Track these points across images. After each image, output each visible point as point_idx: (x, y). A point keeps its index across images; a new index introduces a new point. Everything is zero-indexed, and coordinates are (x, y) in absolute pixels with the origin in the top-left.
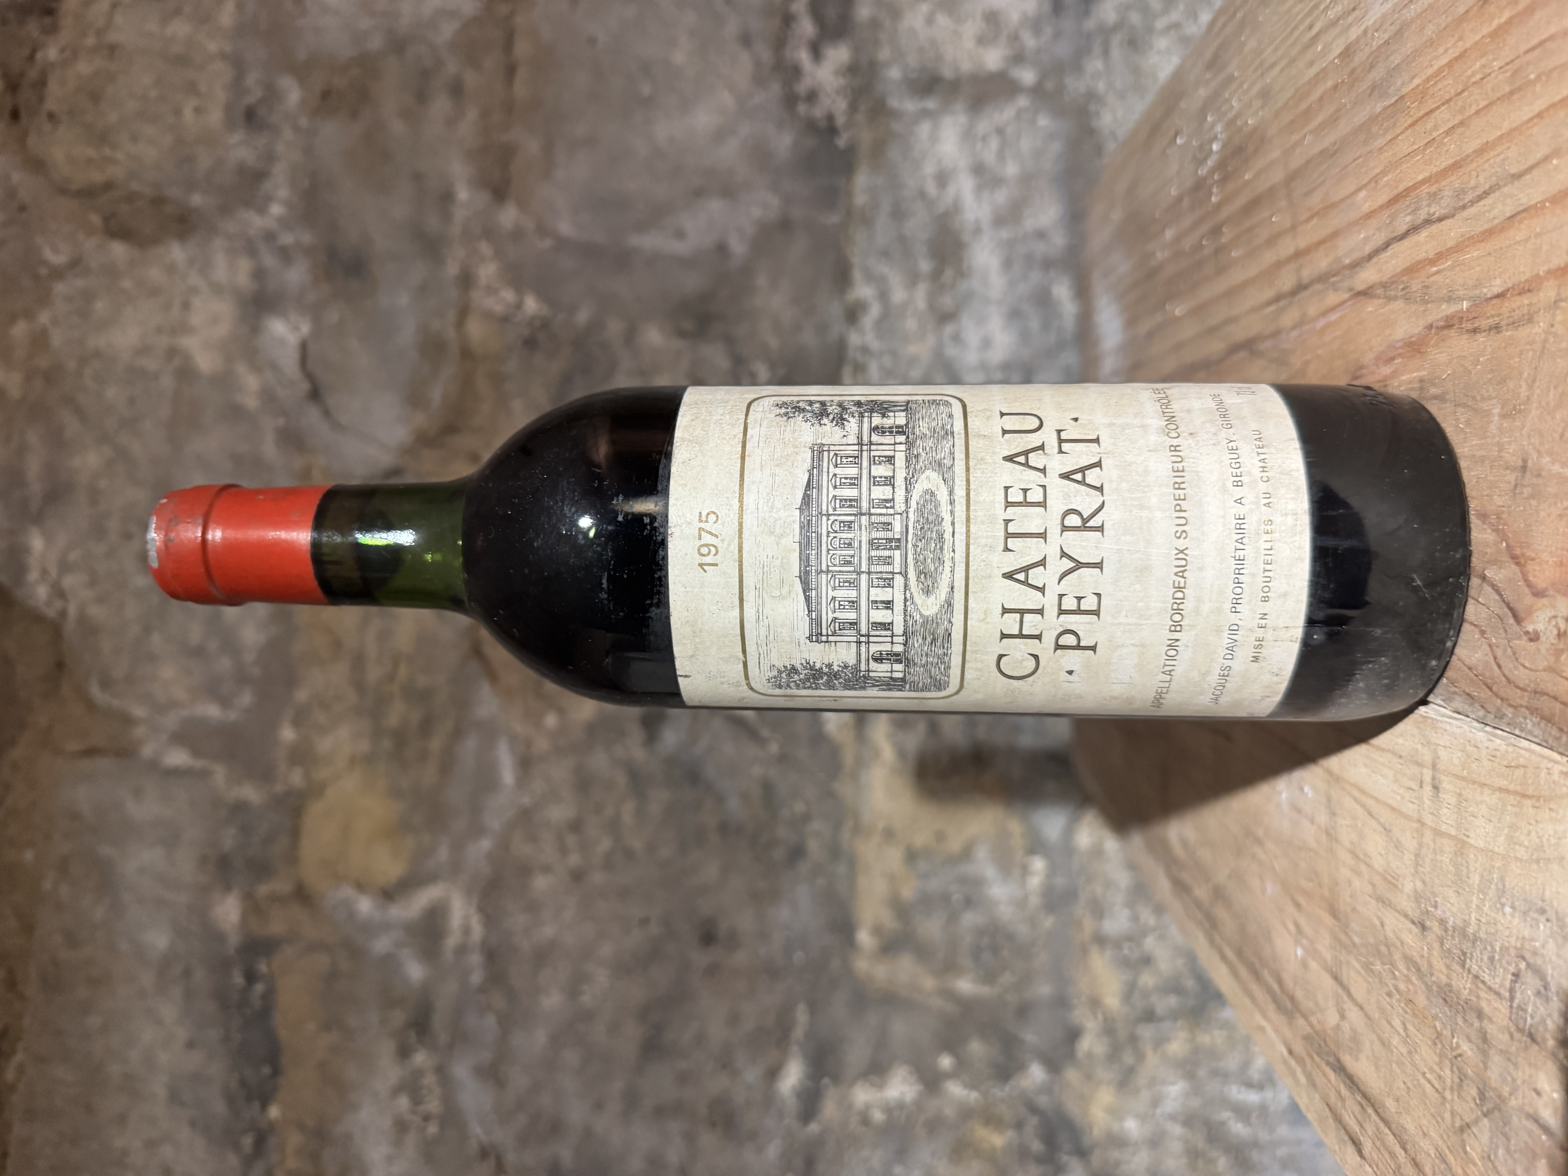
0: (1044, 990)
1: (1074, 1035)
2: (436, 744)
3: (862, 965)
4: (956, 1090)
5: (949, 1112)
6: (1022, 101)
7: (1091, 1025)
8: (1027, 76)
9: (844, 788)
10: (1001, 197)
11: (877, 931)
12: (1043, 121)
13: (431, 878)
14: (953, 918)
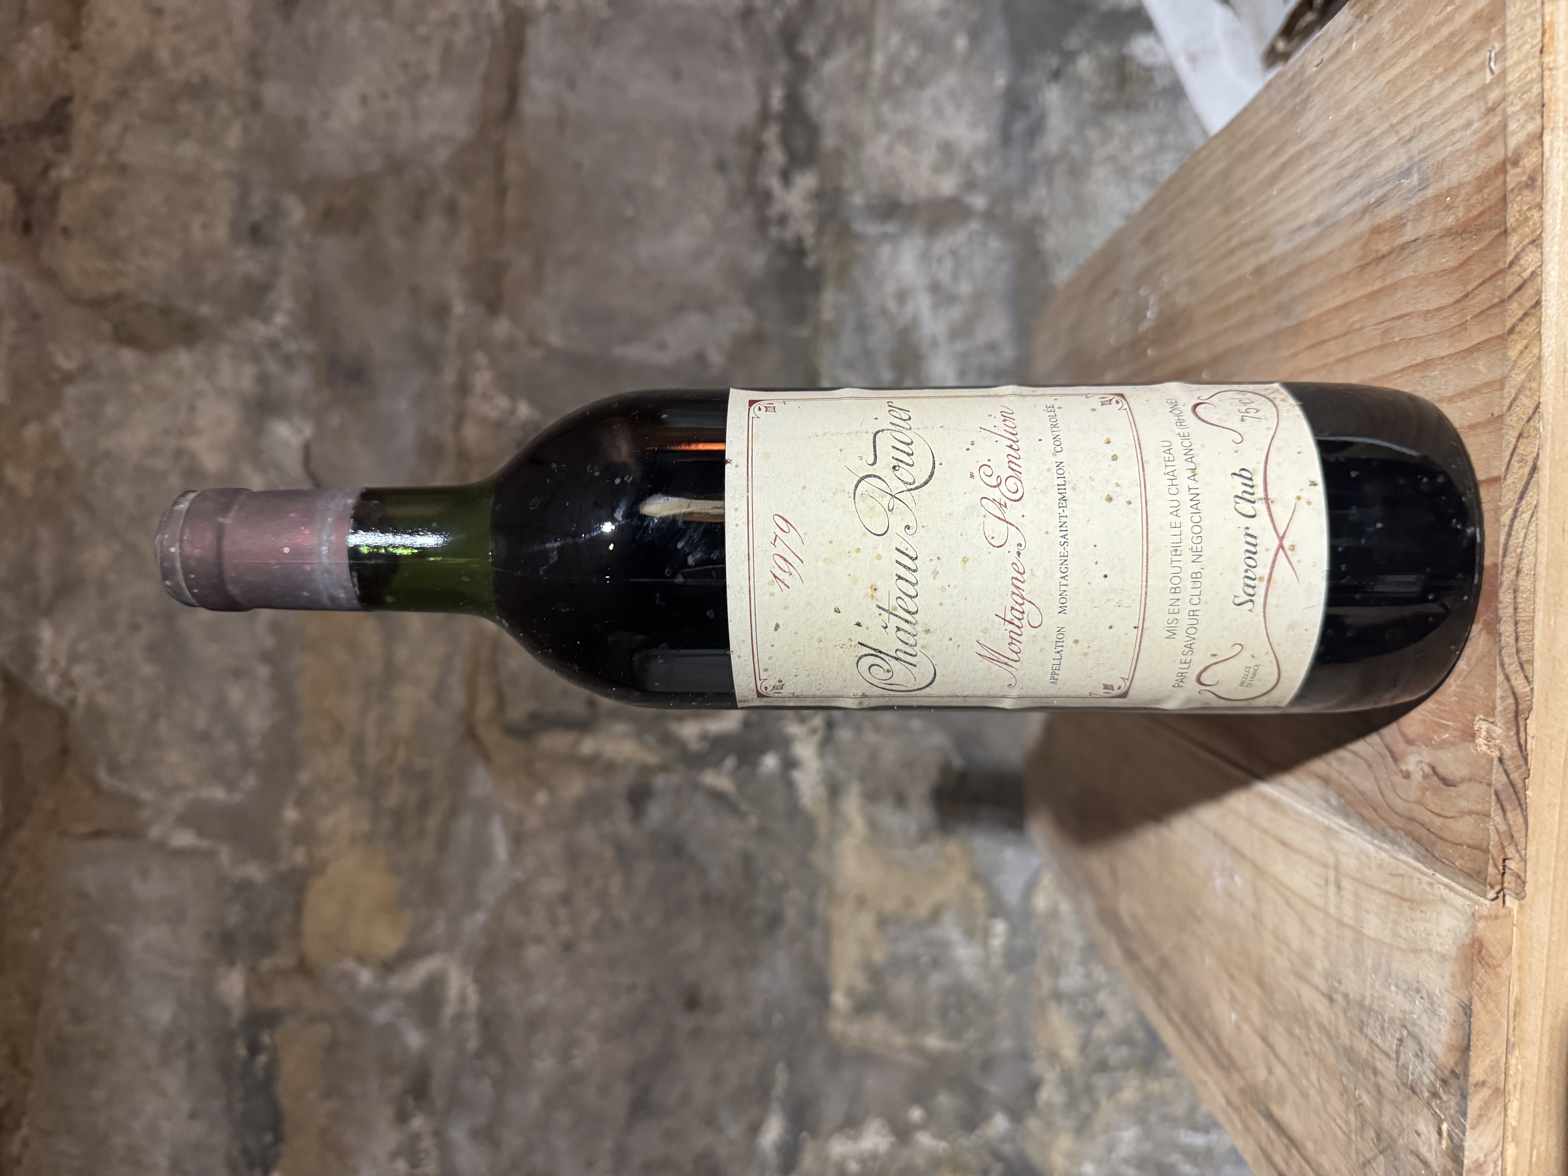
0: (1006, 1044)
1: (1034, 1086)
2: (432, 823)
3: (837, 1025)
4: (925, 1140)
5: (920, 1161)
6: (975, 225)
7: (1051, 1076)
8: (979, 202)
9: (818, 858)
10: (956, 313)
11: (851, 992)
12: (994, 244)
13: (429, 951)
14: (921, 978)
